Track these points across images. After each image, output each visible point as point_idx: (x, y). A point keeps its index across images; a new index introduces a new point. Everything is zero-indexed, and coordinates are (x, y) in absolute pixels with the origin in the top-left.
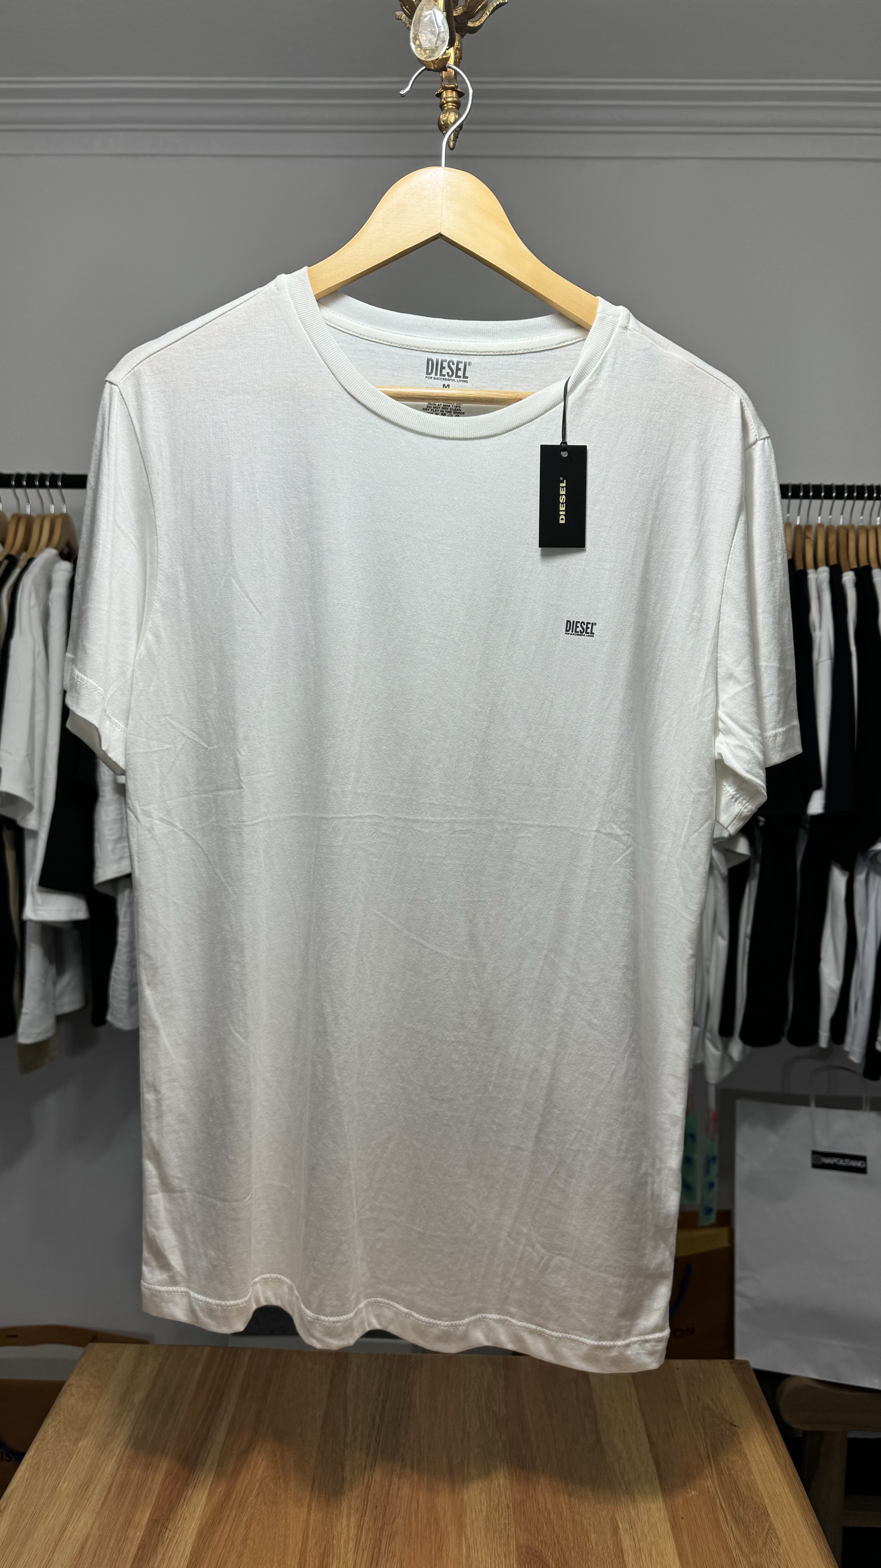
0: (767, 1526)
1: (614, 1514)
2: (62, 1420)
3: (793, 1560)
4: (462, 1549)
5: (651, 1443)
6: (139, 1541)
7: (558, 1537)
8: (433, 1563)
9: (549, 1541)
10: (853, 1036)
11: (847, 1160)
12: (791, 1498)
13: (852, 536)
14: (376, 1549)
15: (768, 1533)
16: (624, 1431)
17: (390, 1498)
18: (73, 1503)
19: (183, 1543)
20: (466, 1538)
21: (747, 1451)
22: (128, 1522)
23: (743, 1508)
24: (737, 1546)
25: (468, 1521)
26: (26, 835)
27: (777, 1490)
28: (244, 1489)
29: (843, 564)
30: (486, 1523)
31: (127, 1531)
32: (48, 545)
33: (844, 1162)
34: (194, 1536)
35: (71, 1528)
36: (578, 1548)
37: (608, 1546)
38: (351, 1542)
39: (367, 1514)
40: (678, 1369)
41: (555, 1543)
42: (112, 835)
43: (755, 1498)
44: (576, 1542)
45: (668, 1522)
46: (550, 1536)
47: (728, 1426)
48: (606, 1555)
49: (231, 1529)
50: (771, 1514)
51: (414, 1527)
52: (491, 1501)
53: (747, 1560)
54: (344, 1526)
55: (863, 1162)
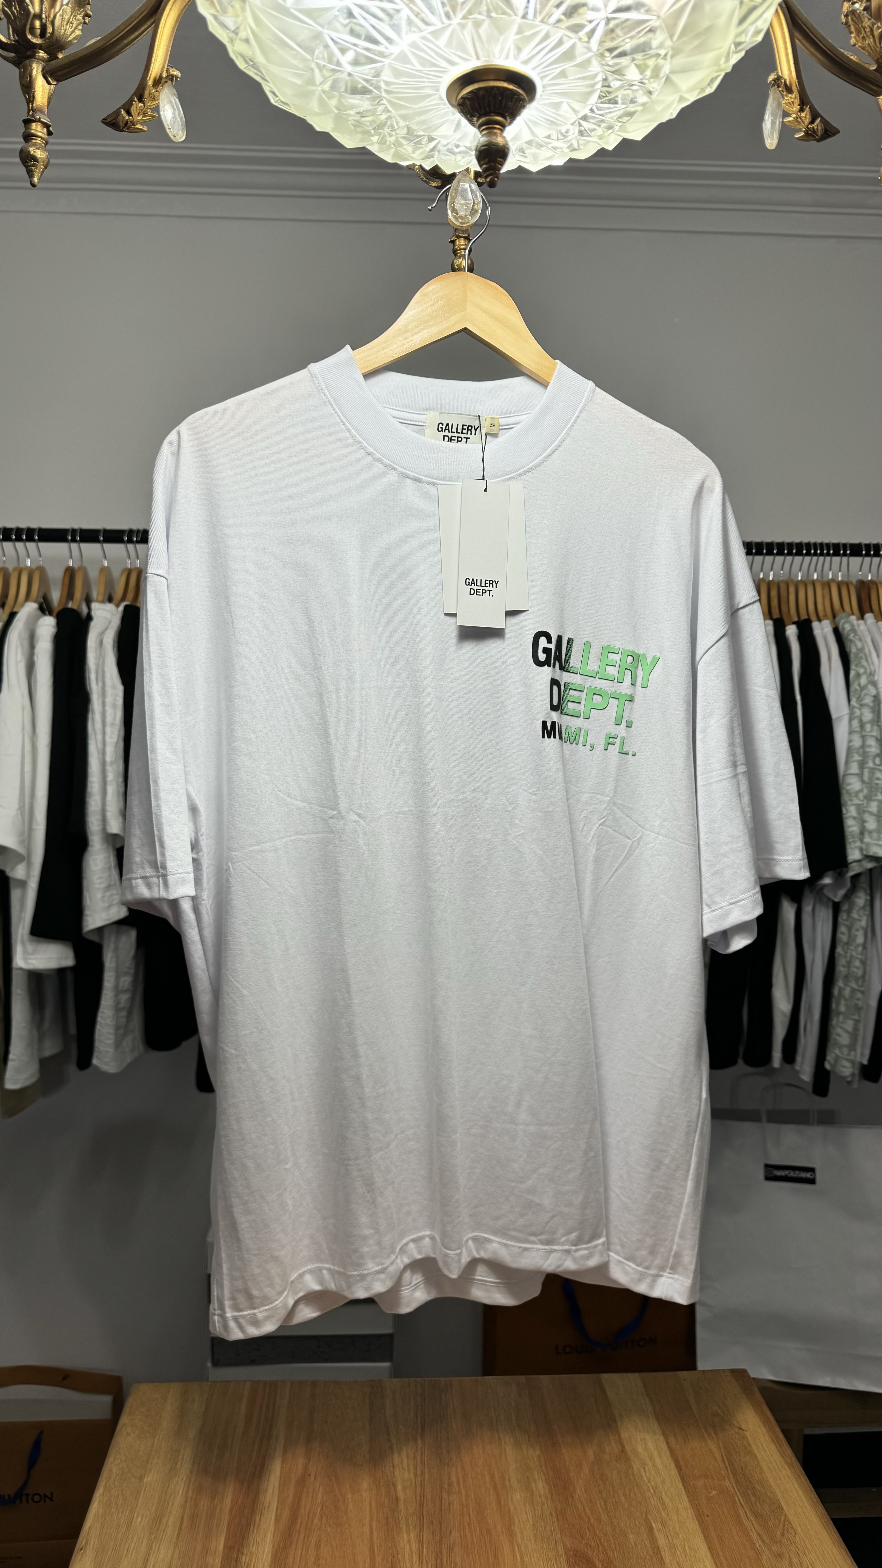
0: (783, 1519)
1: (646, 1515)
2: (124, 1459)
3: (809, 1547)
4: (516, 1555)
5: (670, 1449)
7: (600, 1540)
9: (593, 1544)
10: (803, 1056)
11: (797, 1172)
12: (801, 1493)
13: (792, 590)
14: (439, 1561)
15: (784, 1525)
16: (645, 1440)
17: (443, 1513)
18: (150, 1535)
20: (518, 1546)
21: (756, 1451)
22: (205, 1551)
23: (760, 1503)
24: (759, 1538)
25: (517, 1530)
27: (787, 1486)
28: (307, 1513)
29: (785, 618)
30: (534, 1530)
31: (206, 1557)
32: (27, 598)
33: (794, 1174)
34: (269, 1560)
35: (153, 1558)
36: (620, 1548)
37: (645, 1546)
38: (414, 1555)
39: (425, 1529)
40: (684, 1380)
41: (598, 1544)
42: (100, 883)
43: (769, 1494)
44: (617, 1542)
45: (696, 1520)
46: (593, 1539)
47: (737, 1430)
48: (645, 1553)
49: (302, 1550)
50: (784, 1508)
51: (469, 1538)
52: (535, 1509)
53: (768, 1549)
54: (405, 1542)
55: (812, 1173)
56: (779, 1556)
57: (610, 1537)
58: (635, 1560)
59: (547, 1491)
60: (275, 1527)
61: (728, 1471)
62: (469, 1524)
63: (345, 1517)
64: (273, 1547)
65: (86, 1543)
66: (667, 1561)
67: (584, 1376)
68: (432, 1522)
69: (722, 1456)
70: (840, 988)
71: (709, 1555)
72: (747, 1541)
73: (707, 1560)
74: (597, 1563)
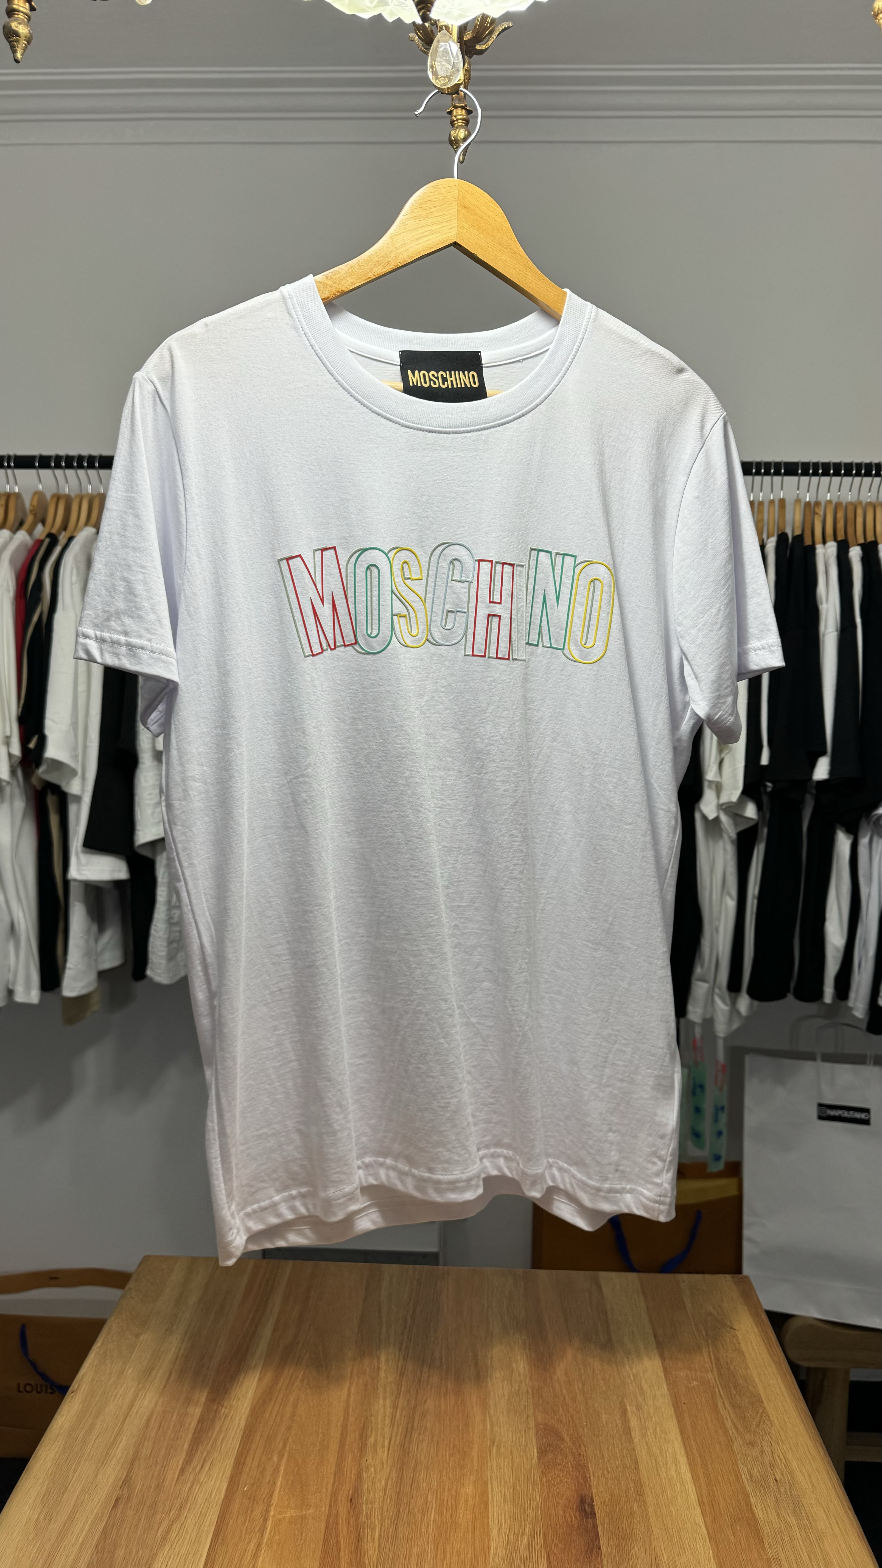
0: (761, 1410)
1: (623, 1399)
2: (124, 1318)
3: (783, 1437)
4: (487, 1426)
6: (198, 1416)
7: (572, 1417)
8: (461, 1436)
9: (564, 1420)
10: (857, 992)
11: (851, 1112)
12: (784, 1389)
13: (860, 512)
14: (410, 1425)
15: (762, 1416)
16: (633, 1332)
17: (421, 1384)
18: (138, 1385)
19: (238, 1418)
20: (490, 1417)
21: (744, 1349)
22: (188, 1401)
23: (740, 1396)
24: (733, 1426)
25: (491, 1404)
26: (70, 800)
27: (771, 1382)
29: (851, 539)
30: (508, 1405)
32: (87, 523)
33: (848, 1114)
34: (247, 1413)
35: (138, 1404)
36: (590, 1426)
37: (617, 1425)
38: (387, 1418)
39: (401, 1396)
40: (683, 1282)
41: (569, 1422)
42: (151, 799)
43: (751, 1388)
45: (672, 1406)
46: (565, 1416)
47: (728, 1329)
48: (615, 1432)
49: (280, 1407)
50: (764, 1401)
51: (443, 1408)
52: (512, 1387)
53: (741, 1437)
54: (380, 1406)
55: (867, 1114)
56: (752, 1444)
57: (583, 1415)
58: (604, 1437)
59: (527, 1372)
60: (257, 1386)
61: (712, 1366)
62: (445, 1396)
64: (252, 1403)
65: (77, 1388)
66: (636, 1440)
67: (581, 1272)
68: (410, 1391)
71: (679, 1438)
72: (721, 1428)
73: (676, 1443)
74: (566, 1436)
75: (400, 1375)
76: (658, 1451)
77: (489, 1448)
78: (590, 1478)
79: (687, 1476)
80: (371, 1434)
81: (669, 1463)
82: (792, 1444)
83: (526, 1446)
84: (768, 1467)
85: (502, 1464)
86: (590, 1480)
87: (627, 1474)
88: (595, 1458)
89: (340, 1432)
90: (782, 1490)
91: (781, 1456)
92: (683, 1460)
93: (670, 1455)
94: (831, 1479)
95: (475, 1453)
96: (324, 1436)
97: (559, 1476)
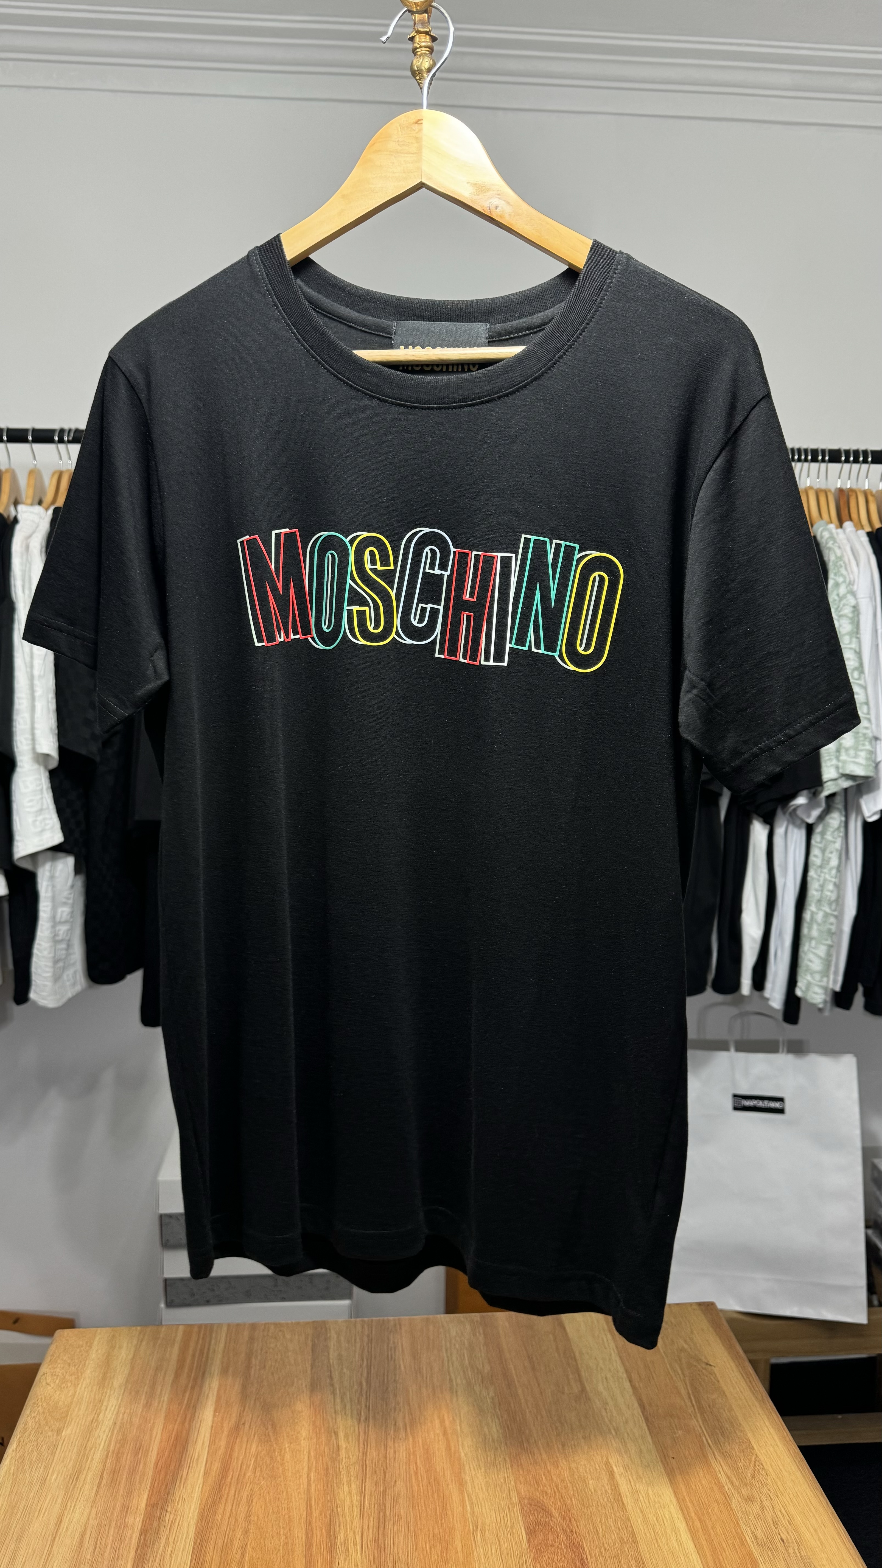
0: (753, 1459)
1: (607, 1458)
2: (41, 1411)
3: (782, 1489)
4: (466, 1507)
5: (633, 1387)
6: (140, 1526)
7: (557, 1486)
8: (440, 1522)
9: (549, 1491)
10: (774, 983)
11: (765, 1102)
12: (772, 1431)
14: (381, 1514)
15: (755, 1466)
16: (606, 1378)
17: (388, 1461)
18: (65, 1494)
19: (186, 1525)
20: (468, 1496)
21: (725, 1388)
22: (126, 1509)
23: (729, 1443)
24: (728, 1481)
25: (468, 1478)
28: (240, 1465)
30: (486, 1478)
31: (126, 1516)
34: (195, 1518)
35: (67, 1519)
36: (578, 1496)
37: (606, 1491)
38: (355, 1508)
39: (367, 1480)
41: (555, 1492)
43: (738, 1433)
44: (575, 1489)
45: (660, 1463)
46: (550, 1486)
47: (704, 1366)
48: (605, 1500)
49: (232, 1506)
50: (755, 1447)
51: (415, 1488)
52: (487, 1456)
53: (738, 1492)
54: (345, 1494)
55: (781, 1103)
56: (750, 1499)
57: (568, 1482)
58: (594, 1508)
59: (501, 1436)
60: (204, 1482)
61: (694, 1410)
62: (416, 1473)
63: (281, 1469)
66: (629, 1508)
68: (376, 1472)
69: (689, 1393)
70: (813, 913)
71: (674, 1500)
72: (716, 1484)
73: (672, 1506)
74: (554, 1511)
75: (363, 1454)
76: (655, 1519)
77: (473, 1534)
78: (587, 1559)
79: (690, 1545)
80: (339, 1530)
81: (669, 1531)
82: (791, 1496)
83: (512, 1527)
84: (772, 1525)
85: (490, 1553)
86: (588, 1562)
87: (626, 1550)
88: (589, 1534)
89: (304, 1531)
90: (791, 1551)
91: (783, 1511)
92: (682, 1526)
93: (667, 1521)
94: (838, 1534)
95: (458, 1543)
96: (286, 1538)
97: (553, 1560)
